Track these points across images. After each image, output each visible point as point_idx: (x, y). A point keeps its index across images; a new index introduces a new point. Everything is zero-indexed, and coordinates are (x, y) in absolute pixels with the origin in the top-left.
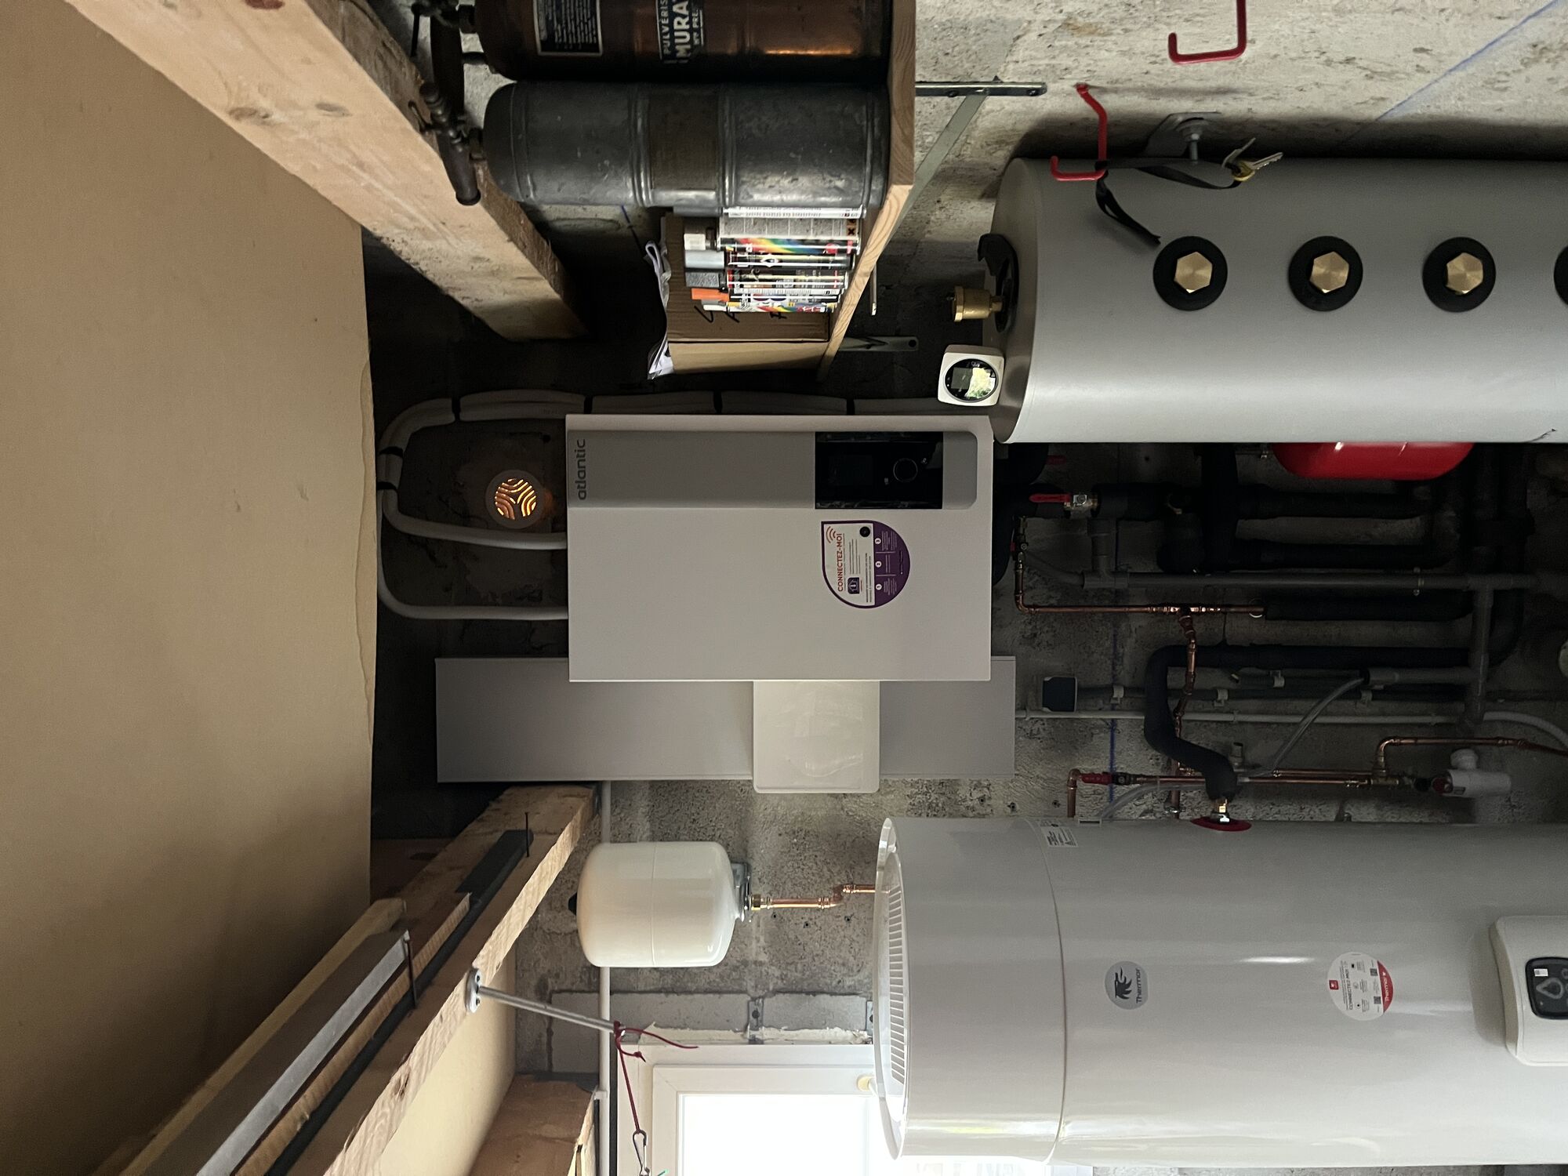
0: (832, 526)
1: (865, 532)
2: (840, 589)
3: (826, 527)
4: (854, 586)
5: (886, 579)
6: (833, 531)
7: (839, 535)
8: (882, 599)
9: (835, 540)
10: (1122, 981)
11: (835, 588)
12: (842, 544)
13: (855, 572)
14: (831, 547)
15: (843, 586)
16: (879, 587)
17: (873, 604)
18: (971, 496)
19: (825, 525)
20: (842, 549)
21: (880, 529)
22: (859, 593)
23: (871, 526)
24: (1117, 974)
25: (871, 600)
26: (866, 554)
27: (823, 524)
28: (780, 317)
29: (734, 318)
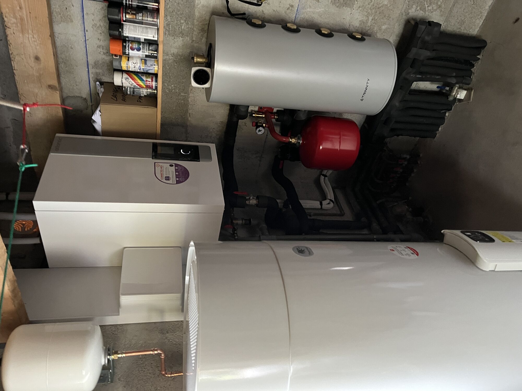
0: (159, 163)
1: (171, 166)
2: (162, 179)
3: (156, 164)
4: (168, 178)
5: (180, 177)
6: (159, 165)
8: (178, 182)
9: (160, 167)
10: (300, 249)
11: (160, 179)
12: (162, 168)
13: (168, 175)
14: (158, 169)
16: (177, 179)
17: (176, 183)
18: (209, 158)
20: (162, 169)
21: (176, 165)
22: (169, 180)
23: (174, 165)
24: (297, 248)
25: (174, 182)
26: (172, 171)
27: (155, 163)
28: (140, 102)
29: (124, 101)
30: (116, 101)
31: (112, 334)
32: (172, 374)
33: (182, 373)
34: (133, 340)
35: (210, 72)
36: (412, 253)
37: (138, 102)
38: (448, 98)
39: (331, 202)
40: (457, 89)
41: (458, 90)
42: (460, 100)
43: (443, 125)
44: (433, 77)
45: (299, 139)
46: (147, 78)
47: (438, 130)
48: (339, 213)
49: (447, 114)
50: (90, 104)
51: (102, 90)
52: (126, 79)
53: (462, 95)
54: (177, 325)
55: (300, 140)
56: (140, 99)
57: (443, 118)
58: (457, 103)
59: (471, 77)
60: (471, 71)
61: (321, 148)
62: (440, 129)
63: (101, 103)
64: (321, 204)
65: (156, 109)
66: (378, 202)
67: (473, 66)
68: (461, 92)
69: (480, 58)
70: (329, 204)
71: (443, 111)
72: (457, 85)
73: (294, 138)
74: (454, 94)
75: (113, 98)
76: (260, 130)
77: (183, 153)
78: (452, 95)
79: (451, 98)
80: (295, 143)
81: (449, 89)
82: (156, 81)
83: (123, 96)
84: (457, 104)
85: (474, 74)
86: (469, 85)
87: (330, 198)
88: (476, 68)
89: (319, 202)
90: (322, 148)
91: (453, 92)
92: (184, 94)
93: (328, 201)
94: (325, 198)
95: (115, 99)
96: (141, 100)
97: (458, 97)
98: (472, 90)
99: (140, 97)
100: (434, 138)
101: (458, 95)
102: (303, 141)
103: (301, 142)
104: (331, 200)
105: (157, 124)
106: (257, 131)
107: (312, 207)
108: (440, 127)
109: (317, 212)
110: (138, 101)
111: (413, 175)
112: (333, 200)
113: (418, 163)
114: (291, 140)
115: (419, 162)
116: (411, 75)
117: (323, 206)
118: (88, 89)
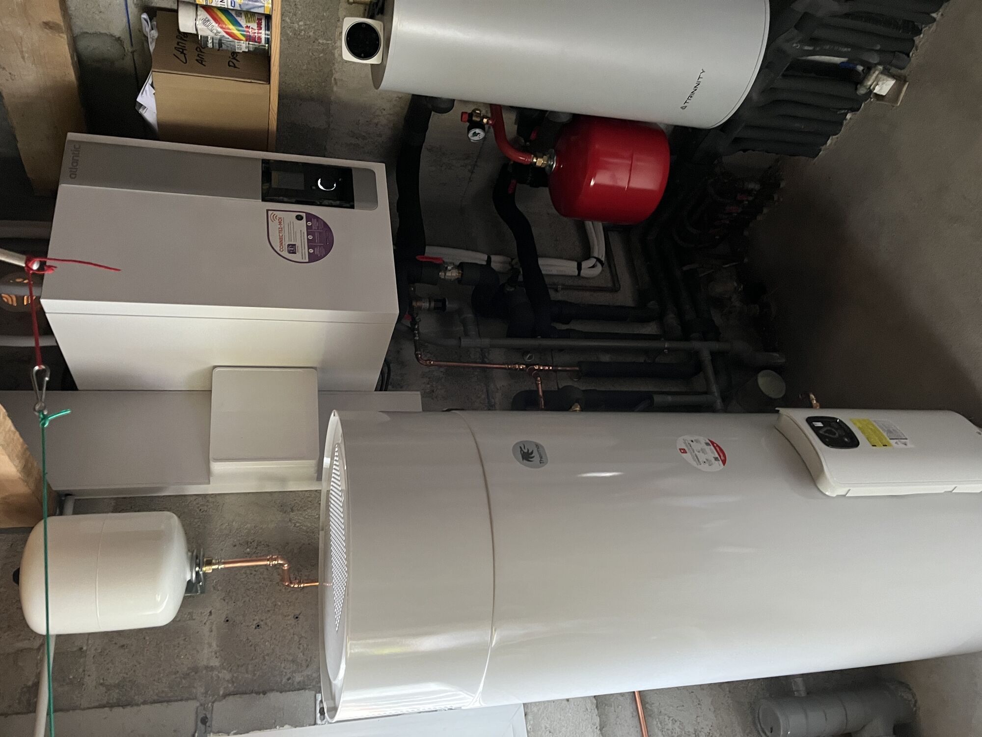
0: (275, 212)
1: (299, 218)
2: (282, 250)
3: (270, 213)
4: (292, 249)
5: (316, 246)
6: (275, 216)
7: (280, 218)
8: (313, 258)
9: (277, 221)
10: (526, 451)
11: (278, 249)
12: (282, 223)
13: (293, 240)
14: (274, 226)
15: (284, 248)
16: (311, 251)
17: (307, 261)
18: (373, 201)
19: (269, 212)
20: (282, 226)
21: (310, 217)
22: (296, 253)
23: (304, 215)
24: (521, 448)
25: (305, 259)
26: (301, 231)
27: (268, 211)
28: (235, 67)
29: (202, 64)
30: (183, 62)
31: (198, 510)
32: (299, 583)
33: (317, 582)
34: (234, 523)
35: (381, 30)
36: (716, 459)
37: (231, 67)
38: (856, 89)
39: (599, 265)
40: (878, 74)
41: (880, 76)
42: (879, 97)
43: (837, 136)
44: (836, 48)
45: (551, 158)
46: (249, 22)
47: (826, 143)
48: (610, 285)
49: (849, 116)
50: (130, 50)
51: (155, 33)
52: (205, 21)
53: (884, 86)
54: (309, 497)
55: (552, 160)
56: (234, 59)
57: (838, 124)
58: (871, 98)
59: (911, 54)
60: (914, 41)
61: (592, 183)
62: (829, 142)
63: (153, 70)
64: (579, 268)
65: (268, 85)
66: (685, 268)
67: (919, 32)
68: (885, 82)
69: (937, 19)
70: (593, 267)
71: (843, 111)
72: (880, 68)
73: (542, 157)
74: (869, 83)
75: (178, 54)
76: (475, 132)
77: (321, 187)
78: (865, 84)
79: (862, 91)
80: (543, 166)
81: (863, 70)
82: (268, 28)
83: (198, 50)
84: (871, 102)
85: (917, 50)
86: (902, 71)
87: (597, 256)
88: (923, 36)
89: (575, 264)
90: (595, 184)
91: (869, 80)
92: (325, 41)
93: (592, 261)
94: (587, 255)
95: (182, 57)
96: (237, 60)
97: (877, 90)
98: (905, 81)
99: (234, 54)
100: (814, 157)
101: (877, 86)
102: (559, 162)
103: (554, 166)
104: (598, 260)
105: (270, 113)
106: (470, 135)
107: (563, 273)
108: (830, 138)
109: (570, 282)
110: (231, 64)
111: (759, 218)
112: (603, 259)
113: (773, 198)
114: (535, 160)
115: (776, 197)
116: (793, 43)
117: (582, 271)
118: (125, 20)
